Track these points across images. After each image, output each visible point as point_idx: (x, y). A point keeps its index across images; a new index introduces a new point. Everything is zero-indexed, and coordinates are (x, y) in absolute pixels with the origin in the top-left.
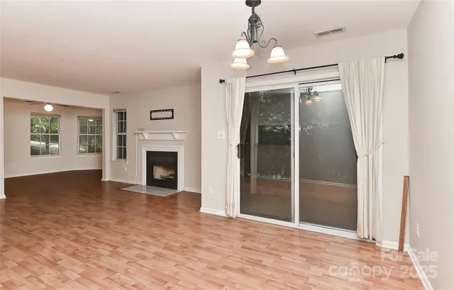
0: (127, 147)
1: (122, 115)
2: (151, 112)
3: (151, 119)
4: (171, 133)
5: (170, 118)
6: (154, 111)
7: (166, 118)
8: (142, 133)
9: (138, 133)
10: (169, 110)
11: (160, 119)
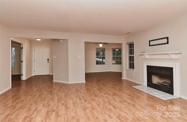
0: (135, 62)
1: (131, 46)
2: (150, 41)
3: (150, 45)
4: (167, 54)
5: (165, 44)
6: (152, 41)
7: (162, 44)
8: (143, 55)
9: (141, 55)
10: (165, 38)
11: (157, 45)
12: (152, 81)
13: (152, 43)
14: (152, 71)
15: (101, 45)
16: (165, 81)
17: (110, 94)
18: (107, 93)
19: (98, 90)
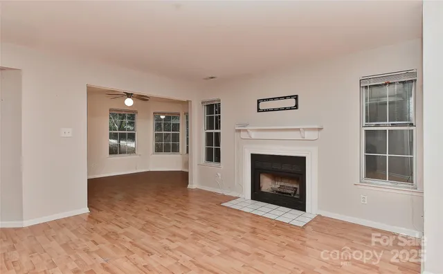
0: (222, 147)
1: (213, 112)
2: (259, 102)
3: (259, 110)
4: (299, 129)
5: (291, 109)
6: (263, 100)
7: (285, 109)
8: (246, 130)
9: (240, 131)
10: (290, 97)
11: (274, 110)
12: (260, 188)
13: (263, 106)
14: (261, 165)
15: (129, 102)
16: (282, 184)
17: (185, 238)
18: (174, 235)
19: (143, 229)
